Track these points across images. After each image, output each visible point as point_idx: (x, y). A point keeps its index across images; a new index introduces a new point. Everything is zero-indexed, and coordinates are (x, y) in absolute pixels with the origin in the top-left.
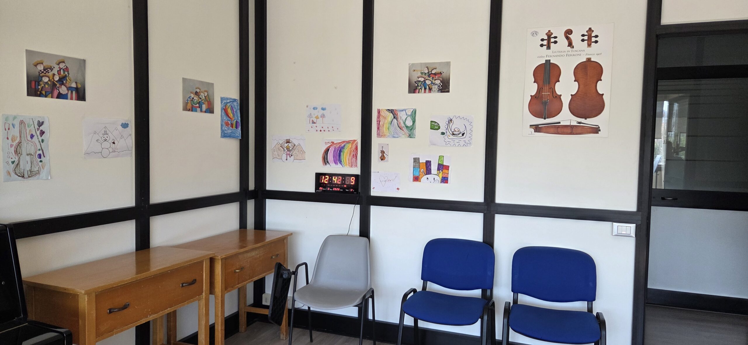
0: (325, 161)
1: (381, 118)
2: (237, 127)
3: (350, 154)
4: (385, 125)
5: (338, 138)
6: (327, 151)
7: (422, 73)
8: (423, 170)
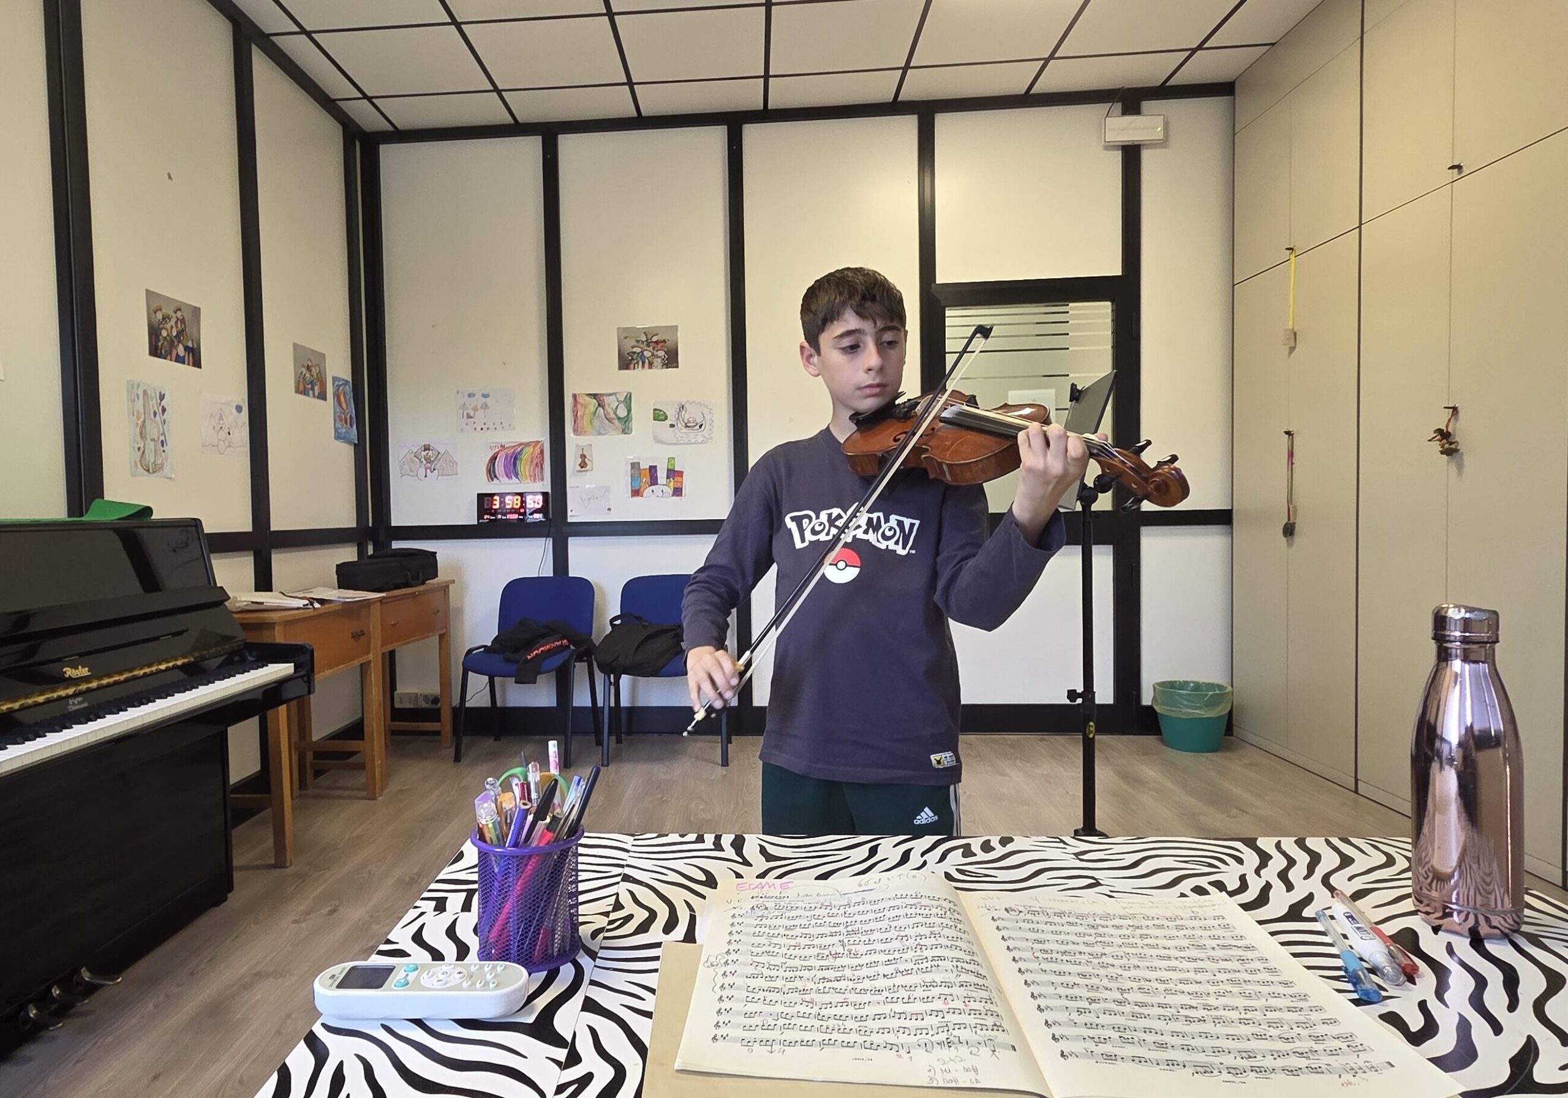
0: (492, 474)
1: (579, 407)
2: (351, 425)
3: (532, 462)
4: (585, 417)
5: (510, 438)
6: (494, 459)
7: (638, 341)
8: (646, 479)
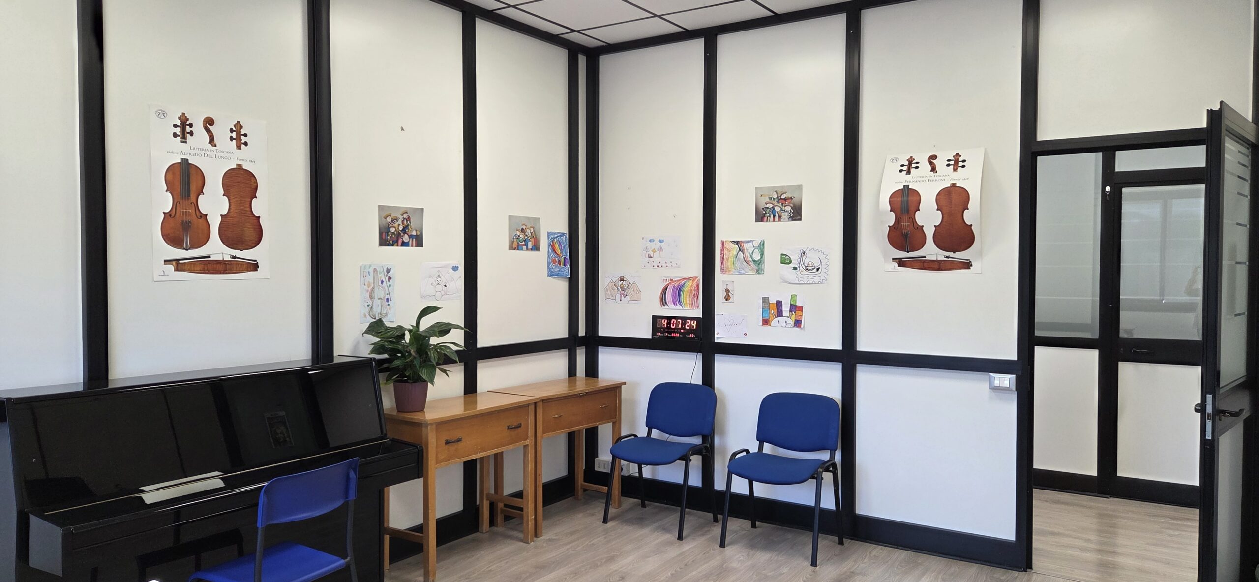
0: (663, 301)
1: (726, 252)
2: (565, 265)
3: (691, 292)
4: (729, 259)
5: (678, 274)
6: (665, 289)
7: (770, 199)
8: (773, 312)
